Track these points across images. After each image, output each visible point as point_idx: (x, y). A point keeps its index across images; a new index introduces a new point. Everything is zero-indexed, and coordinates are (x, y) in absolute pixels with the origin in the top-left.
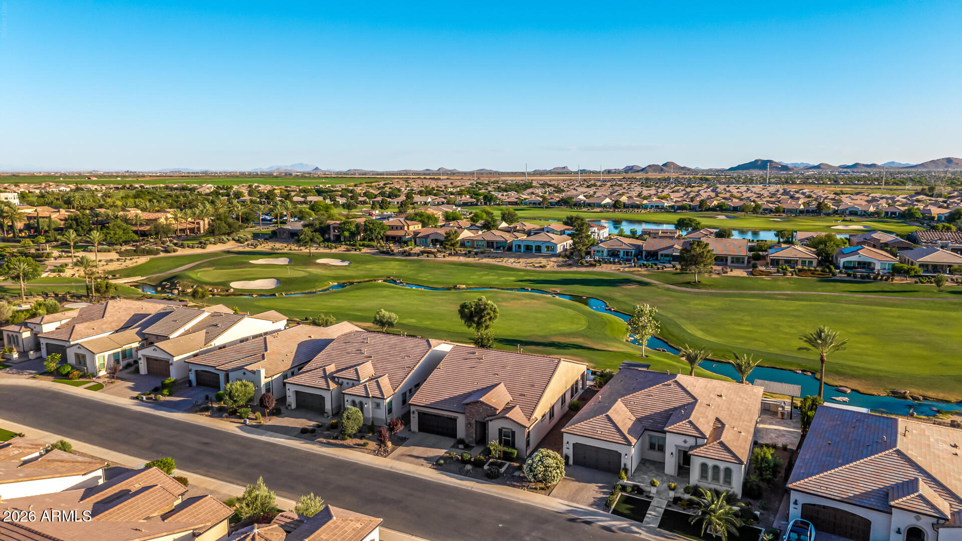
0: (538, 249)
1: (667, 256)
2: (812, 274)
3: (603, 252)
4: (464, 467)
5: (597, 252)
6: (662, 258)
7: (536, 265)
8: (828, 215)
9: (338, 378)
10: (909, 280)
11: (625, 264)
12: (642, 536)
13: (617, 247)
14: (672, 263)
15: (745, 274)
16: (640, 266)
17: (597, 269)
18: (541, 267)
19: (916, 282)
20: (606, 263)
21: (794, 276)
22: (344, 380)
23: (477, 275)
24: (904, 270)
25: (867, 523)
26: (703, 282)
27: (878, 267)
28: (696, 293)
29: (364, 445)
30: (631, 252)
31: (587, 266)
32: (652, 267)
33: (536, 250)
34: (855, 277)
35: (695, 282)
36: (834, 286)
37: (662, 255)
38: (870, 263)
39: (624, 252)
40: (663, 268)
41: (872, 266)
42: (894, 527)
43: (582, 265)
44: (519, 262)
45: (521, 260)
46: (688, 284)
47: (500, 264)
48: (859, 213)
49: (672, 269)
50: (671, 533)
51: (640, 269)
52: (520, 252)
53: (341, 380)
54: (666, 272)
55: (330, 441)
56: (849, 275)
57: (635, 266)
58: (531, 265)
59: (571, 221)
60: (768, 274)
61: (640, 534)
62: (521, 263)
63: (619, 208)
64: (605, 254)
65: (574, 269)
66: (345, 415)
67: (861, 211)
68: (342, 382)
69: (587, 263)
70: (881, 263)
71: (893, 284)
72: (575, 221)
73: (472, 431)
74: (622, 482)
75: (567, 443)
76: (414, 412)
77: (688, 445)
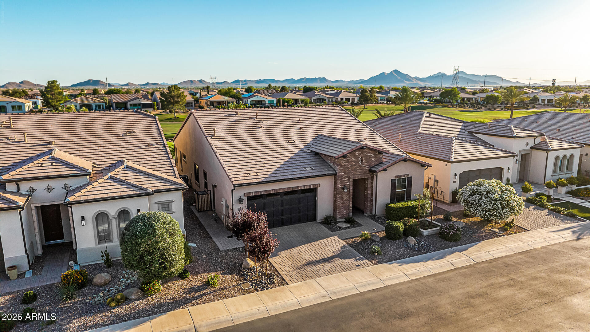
1: (135, 105)
4: (406, 241)
6: (132, 107)
14: (142, 110)
22: (35, 185)
24: (286, 101)
26: (181, 117)
29: (208, 284)
35: (175, 117)
46: (170, 119)
55: (116, 311)
66: (159, 230)
68: (32, 190)
70: (268, 101)
73: (347, 197)
74: (527, 195)
75: (455, 175)
76: (240, 200)
77: (529, 147)
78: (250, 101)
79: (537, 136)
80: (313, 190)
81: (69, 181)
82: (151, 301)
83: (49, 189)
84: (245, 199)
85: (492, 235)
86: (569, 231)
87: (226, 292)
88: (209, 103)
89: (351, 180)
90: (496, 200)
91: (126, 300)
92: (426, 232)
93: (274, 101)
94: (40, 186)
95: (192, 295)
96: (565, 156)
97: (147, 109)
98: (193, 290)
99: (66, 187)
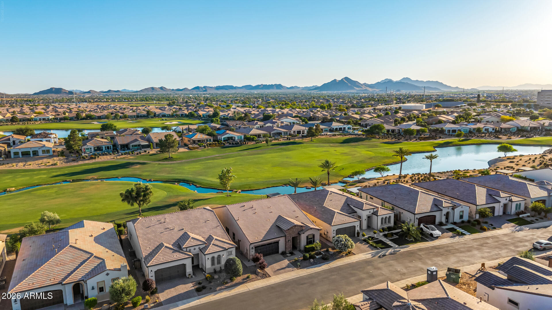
0: (35, 153)
1: (135, 146)
2: (215, 145)
3: (91, 149)
4: (310, 261)
5: (87, 149)
6: (133, 148)
7: (48, 164)
8: (152, 117)
9: (187, 248)
10: (253, 143)
11: (114, 154)
12: (402, 251)
13: (100, 145)
14: (142, 149)
15: (187, 150)
16: (125, 154)
17: (97, 160)
18: (52, 165)
19: (256, 143)
20: (100, 155)
21: (209, 148)
22: (190, 248)
23: (8, 179)
25: (435, 216)
26: (174, 157)
27: (236, 139)
28: (178, 163)
29: (248, 277)
30: (110, 147)
31: (89, 159)
32: (133, 154)
33: (33, 154)
34: (233, 144)
35: (170, 158)
36: (230, 150)
37: (133, 146)
38: (232, 137)
39: (105, 147)
40: (140, 154)
41: (233, 138)
42: (443, 214)
43: (84, 159)
44: (30, 165)
45: (29, 163)
46: (166, 159)
47: (13, 168)
48: (166, 116)
49: (145, 153)
50: (405, 246)
51: (126, 156)
52: (19, 157)
53: (188, 249)
54: (143, 155)
56: (230, 144)
57: (122, 154)
58: (43, 164)
59: (22, 132)
60: (197, 148)
61: (400, 250)
62: (32, 165)
63: (16, 122)
64: (93, 150)
65: (81, 163)
67: (167, 115)
68: (190, 250)
69: (87, 157)
70: (237, 137)
71: (249, 145)
72: (26, 132)
73: (290, 244)
74: (364, 237)
75: (334, 230)
76: (252, 248)
77: (371, 213)
78: (224, 138)
79: (374, 209)
80: (277, 243)
81: (200, 246)
82: (234, 283)
83: (195, 249)
84: (254, 247)
85: (342, 257)
86: (371, 254)
87: (254, 280)
88: (192, 142)
89: (292, 237)
90: (343, 244)
91: (227, 283)
92: (317, 257)
93: (241, 137)
94: (192, 248)
95: (244, 281)
96: (386, 218)
97: (145, 149)
98: (244, 279)
99: (199, 248)
